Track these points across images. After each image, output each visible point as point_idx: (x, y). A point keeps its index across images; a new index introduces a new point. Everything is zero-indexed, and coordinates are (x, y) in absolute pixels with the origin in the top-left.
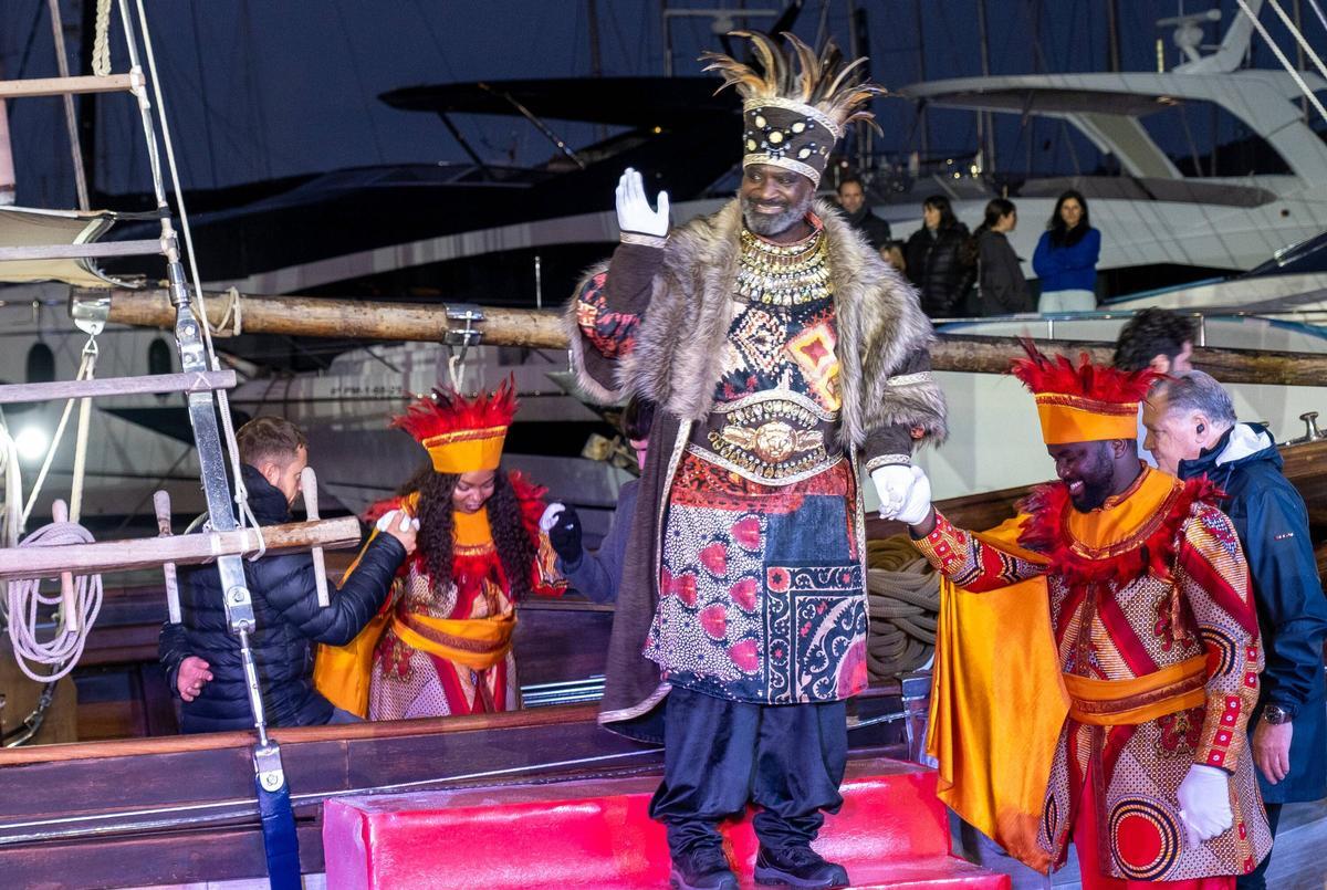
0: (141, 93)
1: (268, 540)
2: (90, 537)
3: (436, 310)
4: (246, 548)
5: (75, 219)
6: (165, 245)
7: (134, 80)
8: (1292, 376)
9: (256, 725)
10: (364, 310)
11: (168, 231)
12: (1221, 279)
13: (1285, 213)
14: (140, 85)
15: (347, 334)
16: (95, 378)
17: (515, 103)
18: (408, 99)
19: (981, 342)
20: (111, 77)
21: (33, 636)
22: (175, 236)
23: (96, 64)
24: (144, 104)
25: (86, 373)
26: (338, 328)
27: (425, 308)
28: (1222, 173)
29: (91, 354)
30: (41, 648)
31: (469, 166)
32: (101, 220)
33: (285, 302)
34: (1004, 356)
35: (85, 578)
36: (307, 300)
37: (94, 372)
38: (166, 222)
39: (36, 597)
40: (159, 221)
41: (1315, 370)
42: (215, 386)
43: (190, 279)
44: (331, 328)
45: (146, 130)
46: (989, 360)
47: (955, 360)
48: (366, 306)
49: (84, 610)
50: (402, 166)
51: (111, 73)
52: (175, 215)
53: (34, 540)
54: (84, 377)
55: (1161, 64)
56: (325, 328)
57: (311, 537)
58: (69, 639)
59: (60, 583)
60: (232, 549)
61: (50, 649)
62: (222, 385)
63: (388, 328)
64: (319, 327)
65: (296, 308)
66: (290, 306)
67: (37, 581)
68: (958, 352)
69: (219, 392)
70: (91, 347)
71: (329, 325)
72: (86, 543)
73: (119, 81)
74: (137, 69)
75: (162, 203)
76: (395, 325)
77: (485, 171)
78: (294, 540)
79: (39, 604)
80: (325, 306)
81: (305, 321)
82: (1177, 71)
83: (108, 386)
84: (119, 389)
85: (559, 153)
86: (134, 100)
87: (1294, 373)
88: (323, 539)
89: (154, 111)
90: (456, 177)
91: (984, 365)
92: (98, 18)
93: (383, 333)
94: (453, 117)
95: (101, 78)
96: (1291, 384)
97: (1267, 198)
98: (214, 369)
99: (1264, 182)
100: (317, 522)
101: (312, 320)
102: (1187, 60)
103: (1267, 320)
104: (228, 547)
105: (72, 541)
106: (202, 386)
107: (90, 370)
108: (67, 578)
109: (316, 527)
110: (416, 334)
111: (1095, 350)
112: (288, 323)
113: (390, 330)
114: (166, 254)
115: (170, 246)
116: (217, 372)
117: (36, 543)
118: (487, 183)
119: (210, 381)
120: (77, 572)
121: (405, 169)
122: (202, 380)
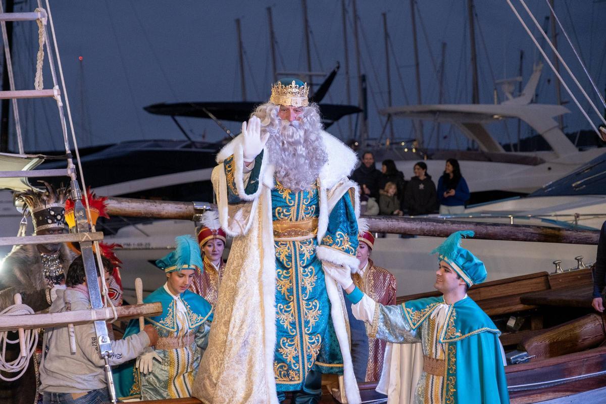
0: (59, 98)
1: (119, 314)
2: (33, 312)
3: (188, 205)
4: (108, 316)
5: (26, 158)
6: (70, 172)
7: (56, 92)
8: (575, 240)
9: (113, 401)
10: (155, 204)
11: (71, 165)
12: (519, 197)
13: (549, 169)
14: (58, 95)
15: (147, 216)
16: (26, 236)
17: (207, 112)
18: (158, 109)
19: (437, 223)
20: (44, 91)
21: (4, 359)
22: (75, 167)
23: (36, 84)
24: (60, 104)
25: (21, 233)
26: (143, 213)
27: (184, 204)
28: (522, 150)
29: (24, 224)
30: (8, 365)
31: (184, 141)
32: (38, 159)
33: (117, 200)
34: (447, 229)
35: (30, 331)
36: (128, 199)
37: (25, 233)
38: (70, 160)
39: (6, 340)
40: (66, 160)
41: (585, 237)
42: (93, 239)
43: (81, 188)
44: (139, 213)
45: (61, 115)
46: (441, 231)
47: (426, 230)
48: (156, 203)
49: (29, 346)
50: (155, 141)
51: (44, 89)
52: (74, 158)
53: (5, 313)
54: (21, 235)
55: (496, 100)
56: (137, 213)
57: (139, 312)
58: (22, 360)
59: (18, 332)
60: (101, 317)
61: (12, 365)
62: (96, 239)
63: (166, 213)
64: (133, 213)
65: (122, 203)
66: (120, 202)
67: (6, 333)
68: (427, 227)
69: (95, 242)
70: (24, 221)
71: (139, 211)
72: (31, 314)
73: (48, 93)
74: (57, 87)
75: (68, 152)
76: (170, 212)
77: (193, 144)
78: (131, 313)
79: (7, 343)
80: (137, 202)
81: (127, 209)
82: (503, 104)
83: (42, 239)
84: (47, 240)
85: (227, 136)
86: (55, 101)
87: (576, 238)
88: (144, 312)
89: (64, 107)
90: (181, 146)
91: (438, 233)
92: (38, 62)
93: (164, 215)
94: (178, 118)
95: (39, 91)
96: (574, 243)
97: (542, 162)
98: (93, 231)
99: (540, 154)
100: (142, 305)
101: (130, 209)
102: (507, 99)
103: (540, 218)
104: (99, 316)
105: (24, 313)
106: (87, 239)
107: (23, 231)
108: (21, 331)
109: (142, 307)
110: (180, 216)
111: (488, 227)
112: (119, 210)
113: (167, 214)
114: (70, 176)
115: (72, 172)
116: (94, 233)
117: (6, 314)
118: (193, 149)
119: (91, 237)
120: (26, 328)
121: (156, 142)
122: (87, 237)
